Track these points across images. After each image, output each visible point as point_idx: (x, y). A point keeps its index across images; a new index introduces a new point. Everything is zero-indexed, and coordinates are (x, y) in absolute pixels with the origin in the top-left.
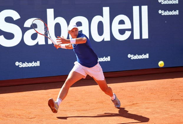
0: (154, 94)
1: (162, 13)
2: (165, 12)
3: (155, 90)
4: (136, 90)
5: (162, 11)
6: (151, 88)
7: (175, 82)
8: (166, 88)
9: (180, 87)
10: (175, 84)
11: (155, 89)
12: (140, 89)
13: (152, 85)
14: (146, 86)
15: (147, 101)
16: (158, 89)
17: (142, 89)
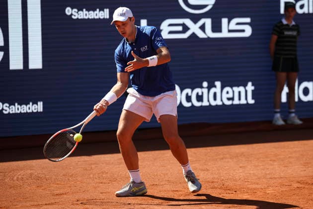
0: (43, 188)
1: (74, 13)
2: (80, 12)
3: (46, 180)
4: (6, 180)
5: (72, 9)
6: (39, 175)
7: (95, 164)
8: (72, 175)
9: (103, 173)
10: (93, 166)
11: (47, 177)
12: (15, 178)
13: (43, 168)
14: (29, 172)
15: (24, 204)
16: (54, 177)
17: (20, 177)
